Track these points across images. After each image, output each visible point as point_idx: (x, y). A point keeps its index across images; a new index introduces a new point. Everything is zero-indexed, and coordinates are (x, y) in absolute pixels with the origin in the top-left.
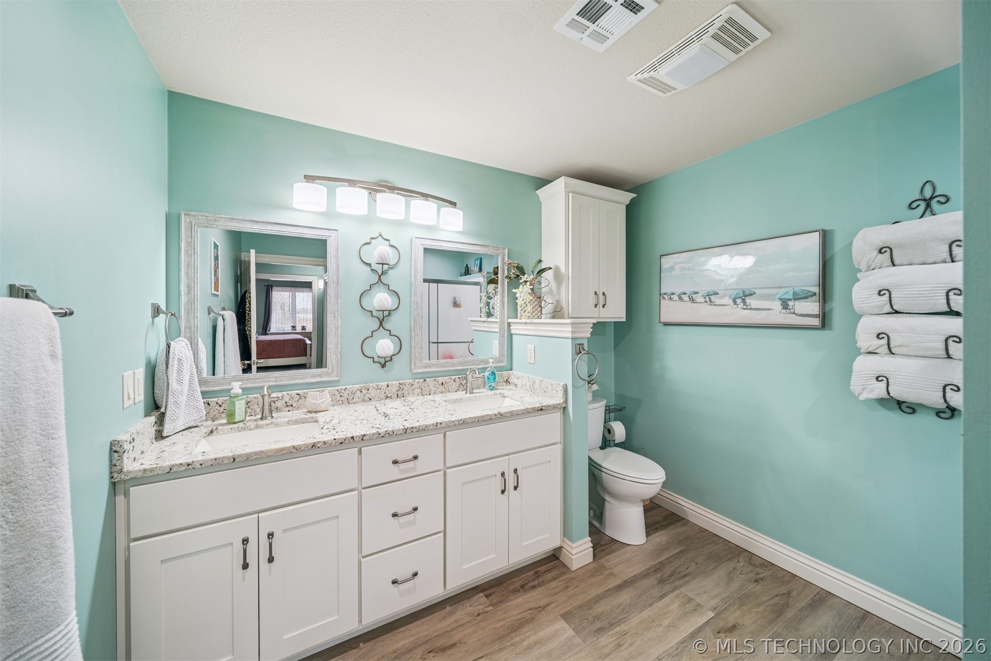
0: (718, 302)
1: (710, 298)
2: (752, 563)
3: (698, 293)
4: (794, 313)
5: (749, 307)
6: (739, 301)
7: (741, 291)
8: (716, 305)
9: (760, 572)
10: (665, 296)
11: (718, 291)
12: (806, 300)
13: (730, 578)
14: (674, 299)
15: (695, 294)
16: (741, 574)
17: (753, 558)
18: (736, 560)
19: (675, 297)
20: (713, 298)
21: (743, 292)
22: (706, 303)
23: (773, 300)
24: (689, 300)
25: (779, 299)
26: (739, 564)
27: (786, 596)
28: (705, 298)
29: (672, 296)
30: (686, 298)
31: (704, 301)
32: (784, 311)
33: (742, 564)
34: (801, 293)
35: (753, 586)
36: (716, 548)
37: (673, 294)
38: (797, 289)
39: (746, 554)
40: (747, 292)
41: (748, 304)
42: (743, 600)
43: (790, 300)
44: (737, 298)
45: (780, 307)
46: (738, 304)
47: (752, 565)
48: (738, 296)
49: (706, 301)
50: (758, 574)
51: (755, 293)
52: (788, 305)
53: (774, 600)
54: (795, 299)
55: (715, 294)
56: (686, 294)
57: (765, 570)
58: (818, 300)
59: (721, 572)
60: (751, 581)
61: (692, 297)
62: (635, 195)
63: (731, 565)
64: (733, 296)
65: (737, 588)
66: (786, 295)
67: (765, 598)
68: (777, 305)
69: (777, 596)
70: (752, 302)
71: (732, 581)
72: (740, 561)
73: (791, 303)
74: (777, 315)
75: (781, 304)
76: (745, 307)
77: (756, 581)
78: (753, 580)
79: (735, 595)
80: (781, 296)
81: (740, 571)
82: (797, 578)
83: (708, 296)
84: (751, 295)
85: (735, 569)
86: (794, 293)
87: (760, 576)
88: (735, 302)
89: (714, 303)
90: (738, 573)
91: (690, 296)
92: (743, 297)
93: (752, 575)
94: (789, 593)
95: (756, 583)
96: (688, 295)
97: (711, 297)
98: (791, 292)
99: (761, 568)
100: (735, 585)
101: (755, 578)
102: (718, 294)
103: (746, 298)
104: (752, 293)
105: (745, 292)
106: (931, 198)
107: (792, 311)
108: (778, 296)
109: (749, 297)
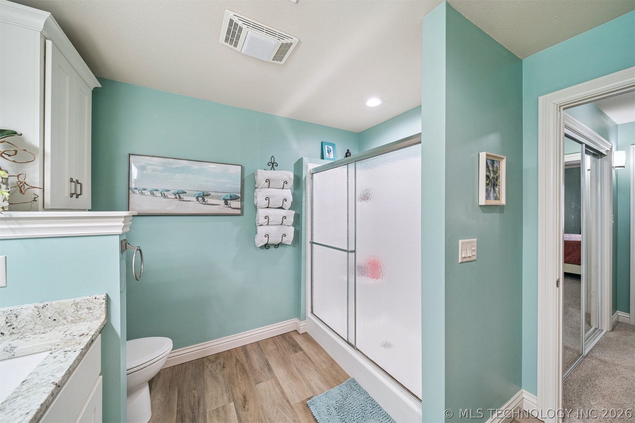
0: (186, 198)
1: (179, 196)
2: (212, 361)
3: (169, 191)
4: (230, 207)
5: (207, 203)
6: (200, 199)
7: (202, 193)
8: (184, 201)
9: (219, 362)
10: (135, 191)
11: (186, 191)
12: (236, 200)
13: (215, 378)
14: (146, 194)
15: (167, 191)
16: (215, 371)
17: (209, 358)
18: (206, 367)
19: (147, 193)
20: (182, 195)
21: (203, 193)
22: (176, 199)
23: (220, 199)
24: (161, 196)
25: (224, 199)
26: (209, 367)
27: (238, 362)
28: (175, 195)
29: (143, 191)
30: (158, 194)
31: (174, 198)
32: (226, 206)
33: (210, 366)
34: (233, 197)
35: (225, 370)
36: (190, 370)
37: (145, 189)
38: (232, 194)
39: (205, 360)
40: (206, 193)
41: (206, 201)
42: (231, 382)
43: (229, 200)
44: (199, 197)
45: (224, 204)
46: (200, 200)
47: (213, 362)
48: (200, 195)
49: (176, 198)
50: (220, 364)
51: (210, 195)
52: (228, 203)
53: (237, 368)
54: (231, 200)
55: (183, 193)
56: (158, 191)
57: (220, 359)
58: (240, 201)
59: (209, 380)
60: (223, 370)
61: (164, 193)
62: (100, 86)
63: (207, 373)
64: (197, 195)
65: (223, 379)
66: (227, 197)
67: (235, 371)
68: (222, 203)
69: (236, 365)
70: (209, 200)
71: (218, 378)
72: (207, 365)
73: (229, 202)
74: (221, 208)
75: (224, 202)
76: (204, 203)
77: (224, 367)
78: (222, 368)
79: (226, 383)
80: (224, 197)
81: (214, 370)
82: (231, 350)
83: (178, 193)
84: (208, 195)
85: (211, 372)
86: (231, 196)
87: (222, 364)
88: (198, 200)
89: (183, 199)
90: (215, 372)
91: (162, 193)
92: (203, 197)
93: (219, 367)
94: (237, 360)
95: (225, 368)
96: (160, 191)
97: (181, 195)
98: (229, 196)
99: (217, 359)
100: (221, 378)
101: (222, 367)
102: (186, 193)
103: (205, 197)
104: (209, 194)
105: (204, 193)
106: (274, 163)
107: (229, 206)
108: (223, 197)
109: (206, 197)
